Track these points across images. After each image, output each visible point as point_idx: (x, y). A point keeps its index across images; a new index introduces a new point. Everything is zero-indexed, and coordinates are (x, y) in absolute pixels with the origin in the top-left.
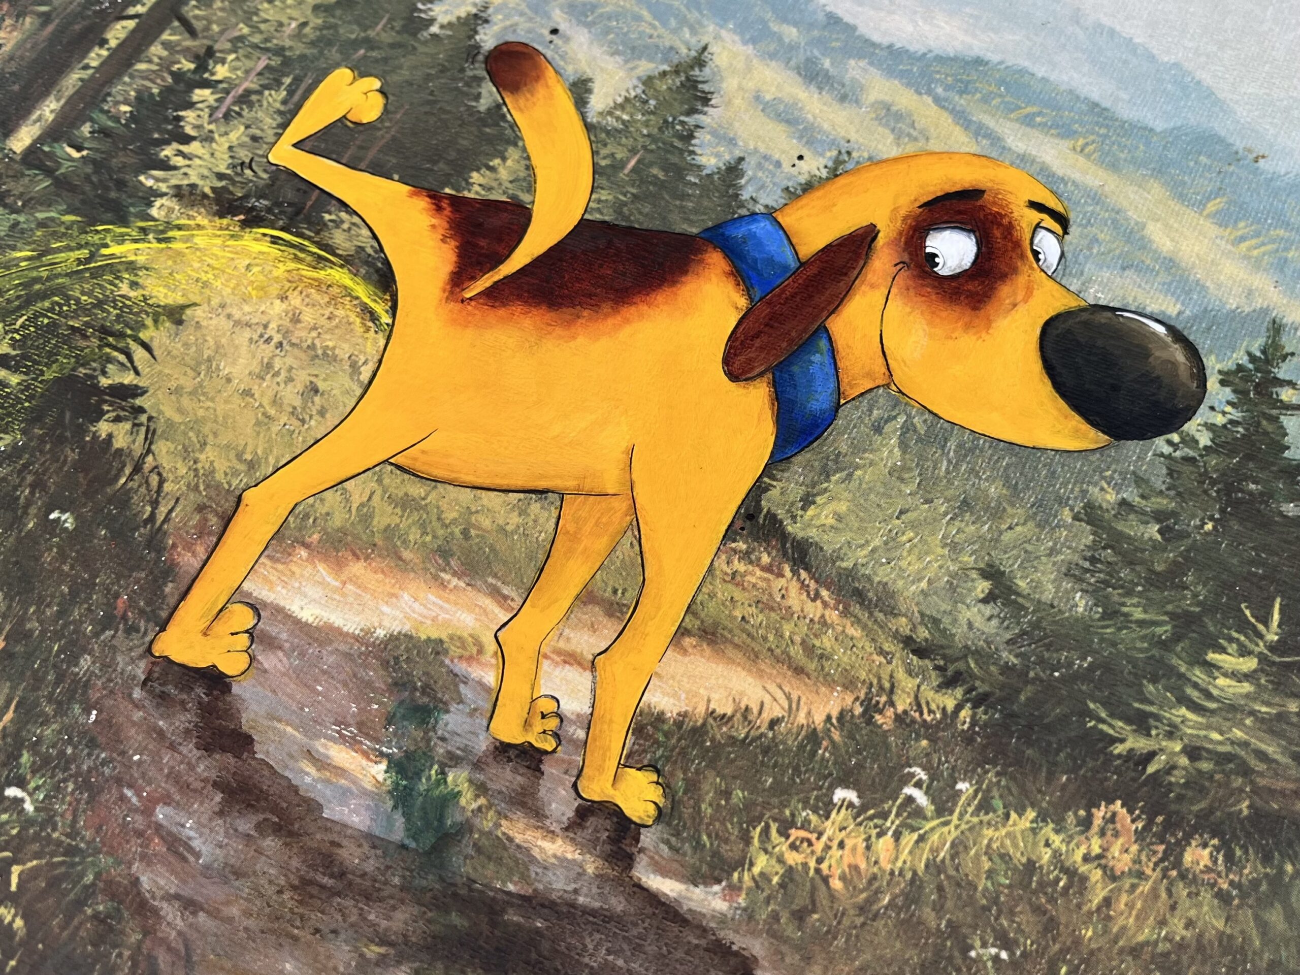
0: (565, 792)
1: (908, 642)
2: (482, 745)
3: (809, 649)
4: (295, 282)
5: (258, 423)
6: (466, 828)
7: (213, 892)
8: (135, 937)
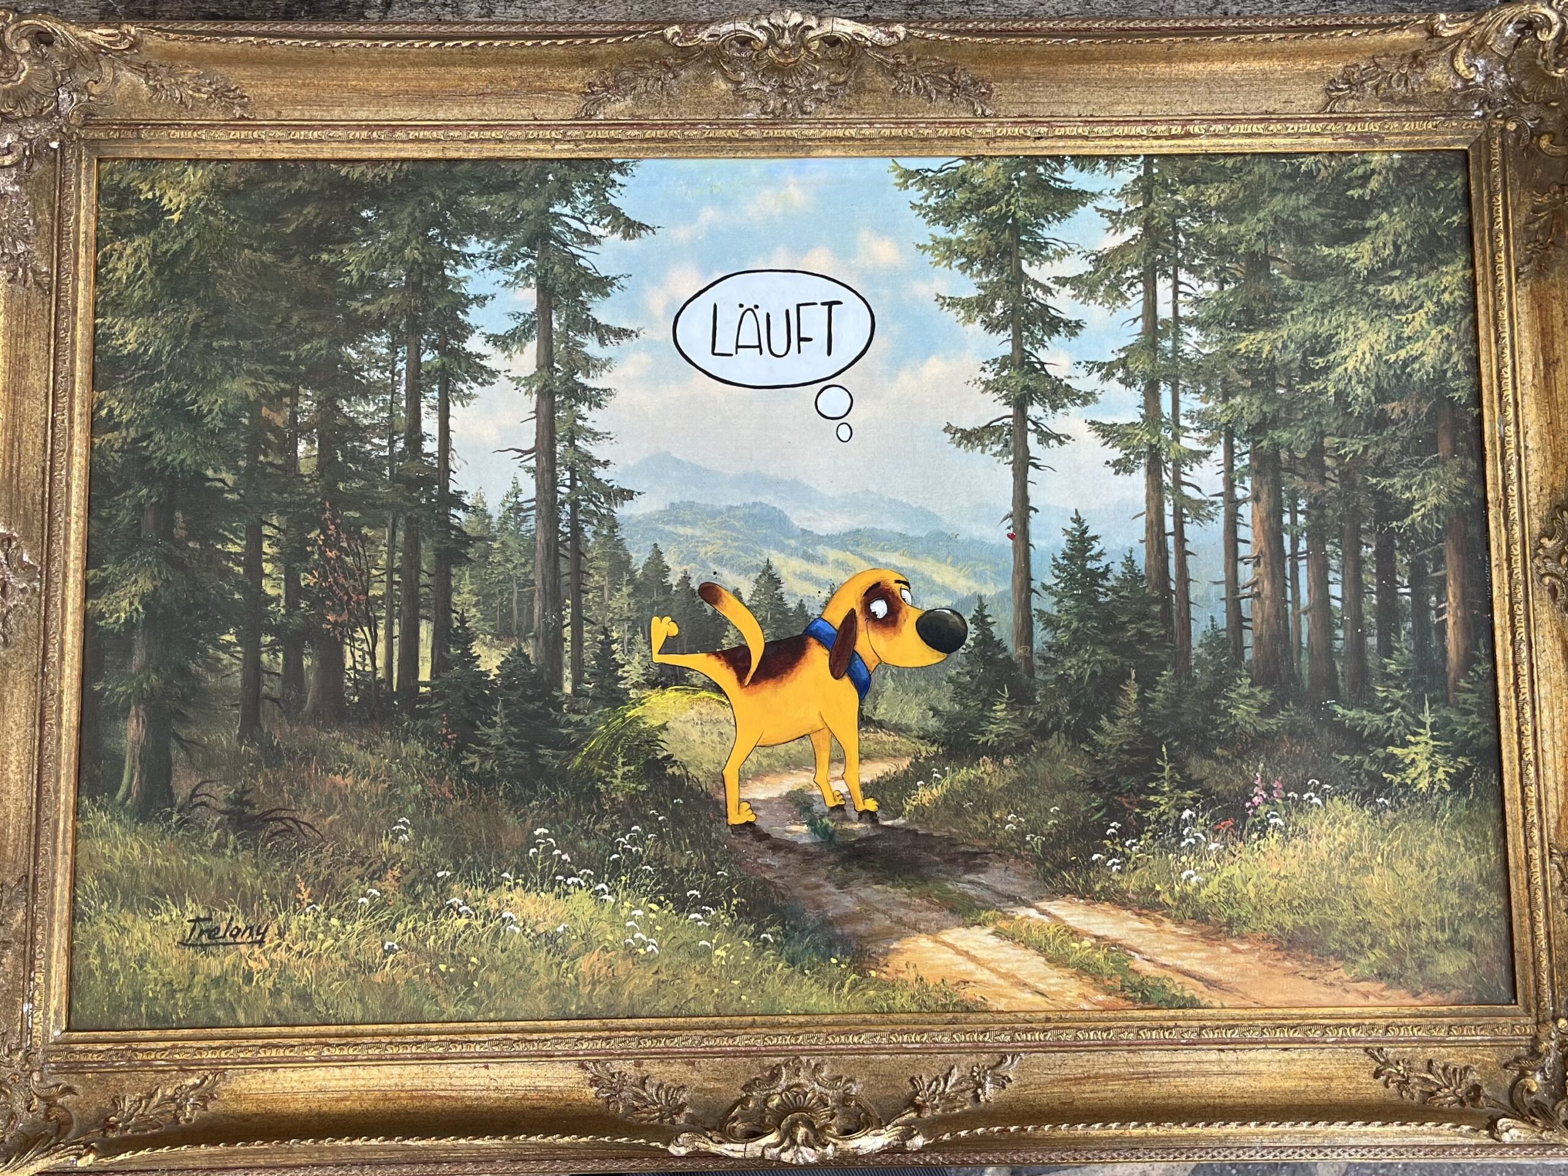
1: (918, 737)
3: (895, 750)
4: (692, 702)
5: (712, 750)
6: (834, 831)
7: (784, 872)
8: (773, 890)
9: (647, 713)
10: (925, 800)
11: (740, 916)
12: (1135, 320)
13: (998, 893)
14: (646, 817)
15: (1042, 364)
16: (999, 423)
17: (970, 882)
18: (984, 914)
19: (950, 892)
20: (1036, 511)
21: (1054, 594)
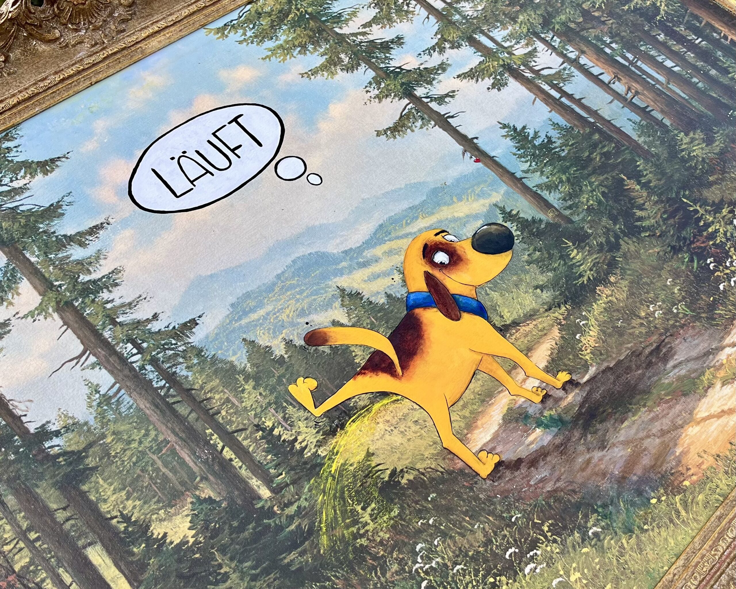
0: (558, 392)
1: (546, 310)
2: (540, 406)
3: (541, 331)
5: (421, 439)
6: (559, 415)
7: (557, 473)
8: (562, 493)
9: (347, 455)
10: (593, 344)
11: (559, 534)
12: (428, 18)
13: (697, 358)
14: (419, 532)
15: (400, 68)
16: (406, 111)
17: (675, 367)
18: (705, 378)
19: (670, 384)
20: (477, 138)
21: (534, 171)
